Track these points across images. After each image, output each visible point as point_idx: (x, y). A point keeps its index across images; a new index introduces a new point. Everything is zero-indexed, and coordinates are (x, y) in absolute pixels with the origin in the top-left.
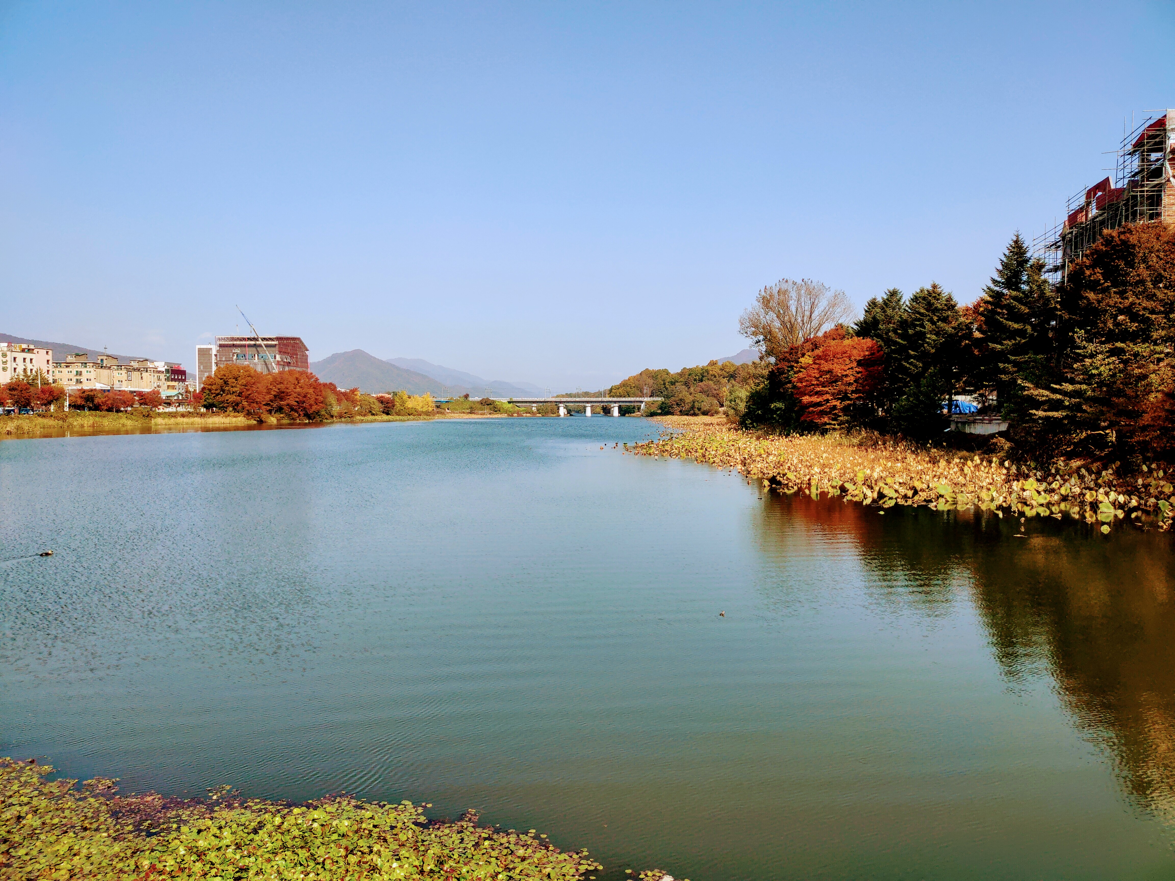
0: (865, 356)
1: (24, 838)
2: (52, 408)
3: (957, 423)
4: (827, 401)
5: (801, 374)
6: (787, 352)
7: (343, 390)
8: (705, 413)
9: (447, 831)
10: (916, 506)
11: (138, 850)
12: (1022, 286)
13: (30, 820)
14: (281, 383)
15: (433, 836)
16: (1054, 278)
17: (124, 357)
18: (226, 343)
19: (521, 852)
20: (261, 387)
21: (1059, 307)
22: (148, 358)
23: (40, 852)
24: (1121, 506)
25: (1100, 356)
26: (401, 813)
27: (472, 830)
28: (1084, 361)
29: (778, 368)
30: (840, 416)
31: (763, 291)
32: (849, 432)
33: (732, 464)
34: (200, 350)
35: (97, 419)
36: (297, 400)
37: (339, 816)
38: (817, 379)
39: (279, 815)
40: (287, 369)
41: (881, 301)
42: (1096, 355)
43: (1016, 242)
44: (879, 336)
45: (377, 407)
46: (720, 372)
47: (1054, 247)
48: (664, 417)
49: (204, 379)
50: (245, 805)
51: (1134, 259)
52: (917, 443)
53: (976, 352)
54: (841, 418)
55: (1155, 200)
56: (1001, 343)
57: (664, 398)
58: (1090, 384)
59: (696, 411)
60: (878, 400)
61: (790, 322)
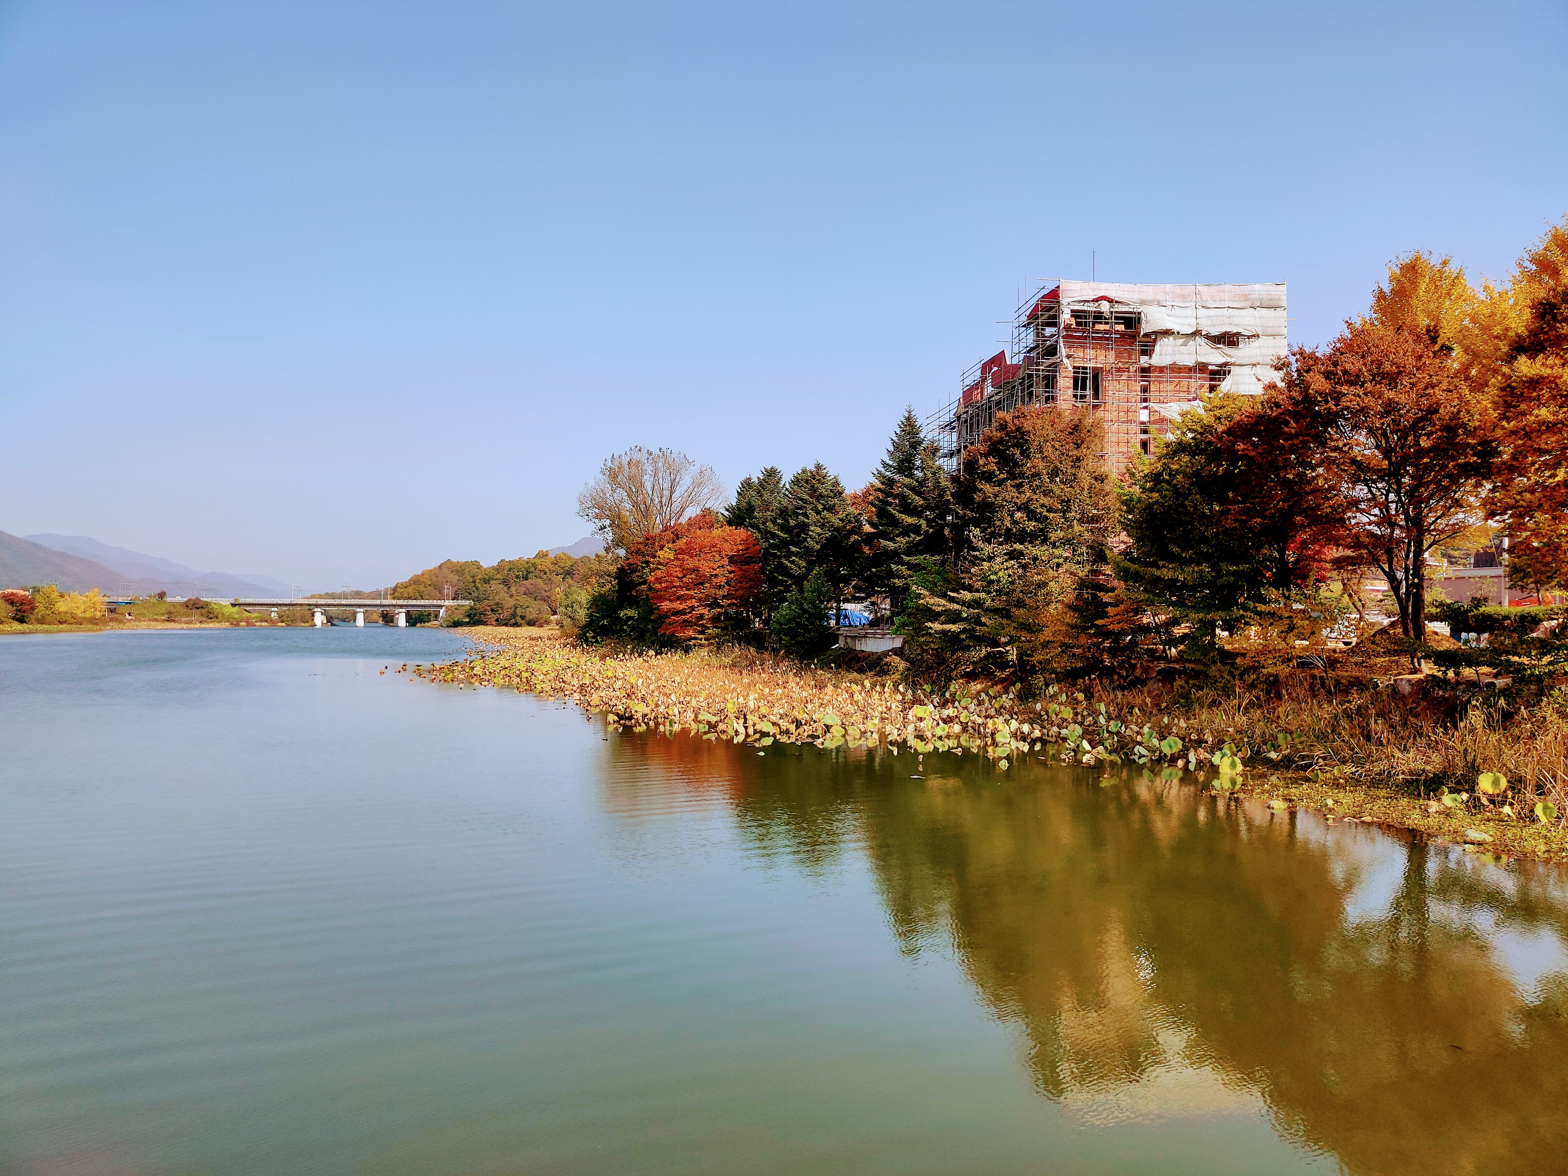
0: (738, 551)
3: (846, 637)
4: (693, 608)
5: (658, 572)
6: (641, 543)
8: (531, 623)
10: (799, 743)
12: (916, 472)
16: (950, 465)
21: (954, 499)
24: (1023, 738)
25: (998, 559)
28: (982, 565)
29: (629, 564)
30: (708, 628)
31: (609, 460)
32: (719, 648)
33: (567, 693)
38: (680, 579)
41: (757, 481)
42: (993, 558)
43: (908, 419)
44: (755, 526)
45: (4, 610)
46: (552, 568)
47: (948, 427)
48: (473, 628)
51: (1029, 448)
52: (801, 662)
53: (866, 550)
54: (709, 631)
55: (1050, 382)
56: (892, 540)
57: (474, 601)
58: (989, 592)
59: (519, 619)
60: (754, 608)
61: (644, 503)
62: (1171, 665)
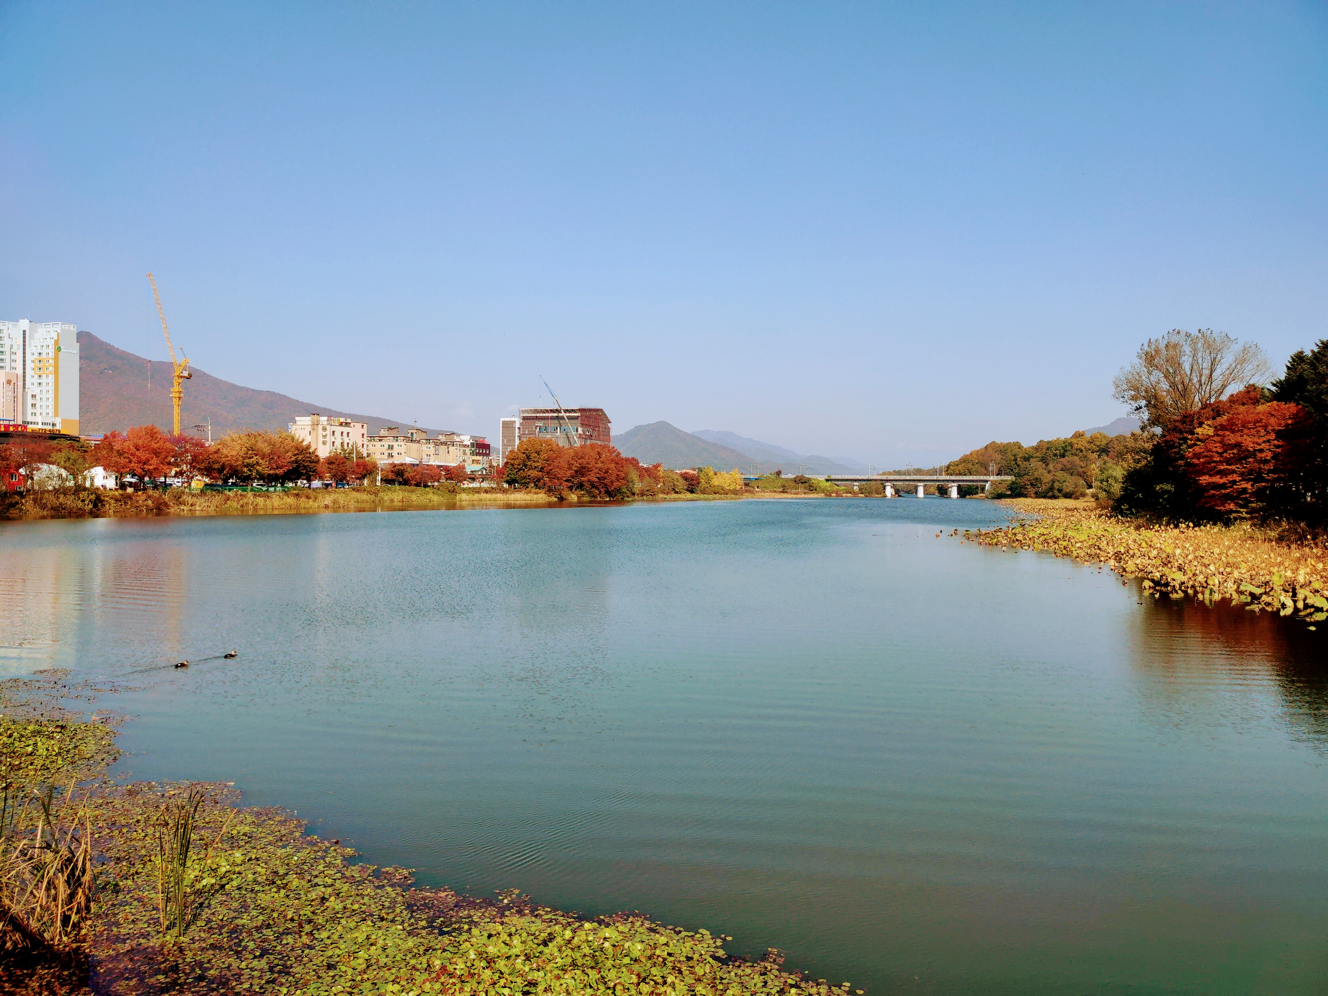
0: (1287, 425)
1: (327, 921)
2: (366, 482)
4: (1234, 482)
5: (1197, 449)
6: (1178, 421)
7: (645, 466)
8: (1068, 496)
9: (748, 971)
11: (430, 947)
13: (333, 903)
14: (582, 458)
15: (733, 974)
17: (432, 430)
18: (530, 415)
20: (563, 462)
22: (455, 431)
23: (341, 937)
26: (698, 943)
27: (776, 973)
29: (1166, 442)
30: (1252, 502)
31: (1146, 344)
32: (1263, 522)
33: (1102, 559)
34: (504, 423)
35: (406, 494)
36: (598, 476)
37: (631, 938)
39: (569, 928)
40: (588, 442)
41: (1310, 354)
44: (1305, 400)
45: (681, 484)
46: (1088, 446)
48: (1014, 500)
49: (507, 453)
50: (536, 913)
54: (1254, 505)
57: (1015, 476)
59: (1056, 492)
60: (1306, 482)
61: (1183, 383)
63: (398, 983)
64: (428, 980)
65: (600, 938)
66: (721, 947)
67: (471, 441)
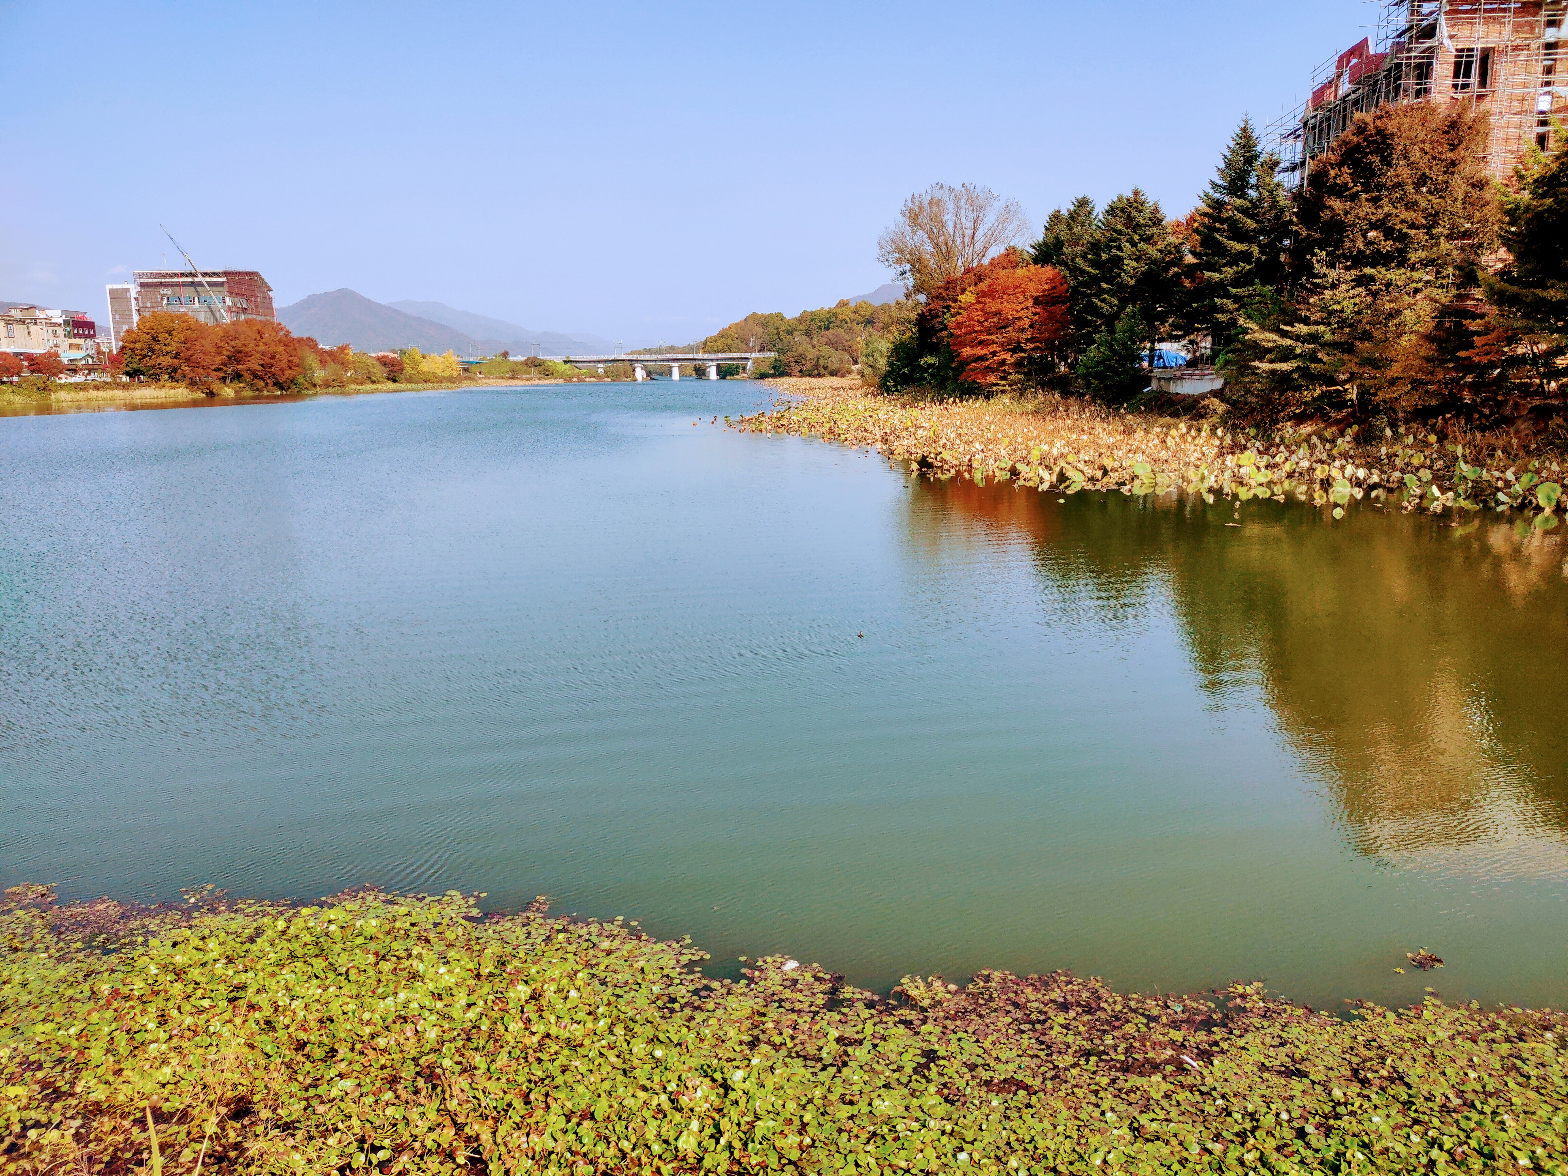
0: (1044, 291)
3: (1160, 379)
4: (994, 353)
5: (959, 317)
6: (942, 288)
7: (327, 348)
8: (834, 373)
9: (508, 925)
10: (1104, 490)
11: (92, 971)
12: (1249, 191)
14: (236, 338)
15: (490, 931)
16: (1291, 181)
18: (150, 280)
19: (606, 944)
20: (208, 345)
21: (1295, 220)
22: (35, 304)
24: (1359, 484)
25: (1344, 287)
26: (446, 906)
27: (542, 921)
28: (1323, 294)
29: (930, 310)
30: (1010, 374)
31: (909, 201)
32: (1021, 395)
33: (869, 441)
34: (112, 292)
36: (261, 362)
37: (364, 915)
38: (981, 323)
39: (282, 917)
40: (243, 317)
41: (1066, 213)
42: (1338, 285)
43: (1244, 130)
44: (1062, 263)
45: (379, 371)
46: (853, 316)
47: (1292, 136)
48: (778, 380)
49: (122, 334)
50: (235, 908)
51: (1391, 154)
52: (1109, 407)
53: (1187, 283)
54: (1012, 377)
55: (1424, 71)
56: (1219, 271)
57: (778, 353)
58: (1329, 324)
59: (821, 370)
60: (1060, 351)
61: (946, 244)
62: (1549, 401)
63: (52, 1021)
64: (93, 1010)
65: (323, 922)
66: (475, 906)
67: (64, 317)
